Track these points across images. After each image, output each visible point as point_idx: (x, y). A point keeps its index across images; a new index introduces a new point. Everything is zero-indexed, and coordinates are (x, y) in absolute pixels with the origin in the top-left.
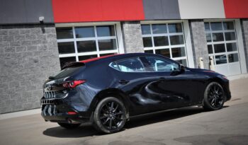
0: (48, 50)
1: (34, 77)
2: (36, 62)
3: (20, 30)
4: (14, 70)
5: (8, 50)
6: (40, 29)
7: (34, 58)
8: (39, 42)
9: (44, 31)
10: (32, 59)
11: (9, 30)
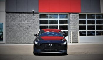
0: (35, 23)
1: (28, 32)
2: (29, 26)
3: (25, 14)
4: (21, 29)
5: (20, 21)
6: (33, 14)
7: (29, 25)
8: (32, 19)
9: (34, 15)
10: (28, 25)
11: (21, 14)
